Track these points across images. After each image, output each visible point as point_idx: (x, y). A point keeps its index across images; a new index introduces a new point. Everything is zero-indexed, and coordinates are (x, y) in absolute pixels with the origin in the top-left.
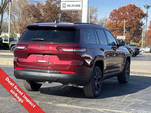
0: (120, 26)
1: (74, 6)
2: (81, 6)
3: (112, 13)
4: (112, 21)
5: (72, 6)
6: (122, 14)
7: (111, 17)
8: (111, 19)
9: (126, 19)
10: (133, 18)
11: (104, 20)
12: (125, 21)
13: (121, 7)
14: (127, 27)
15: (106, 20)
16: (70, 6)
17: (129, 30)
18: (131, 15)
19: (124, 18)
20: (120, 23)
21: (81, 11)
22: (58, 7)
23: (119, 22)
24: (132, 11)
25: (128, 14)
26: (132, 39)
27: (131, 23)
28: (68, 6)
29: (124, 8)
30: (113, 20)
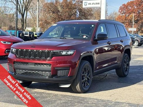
0: (129, 19)
1: (94, 4)
2: (100, 4)
3: (121, 7)
4: (121, 15)
5: (92, 4)
6: (130, 8)
7: (120, 11)
8: (121, 12)
9: (134, 13)
10: (140, 11)
11: (113, 13)
12: (133, 15)
13: (129, 2)
14: (135, 19)
15: (116, 14)
16: (90, 4)
17: (137, 22)
18: (138, 9)
19: (132, 12)
20: (129, 16)
21: (100, 8)
22: (73, 3)
23: (127, 15)
24: (140, 5)
25: (136, 7)
26: (140, 30)
27: (139, 16)
28: (89, 4)
29: (132, 2)
30: (123, 13)
